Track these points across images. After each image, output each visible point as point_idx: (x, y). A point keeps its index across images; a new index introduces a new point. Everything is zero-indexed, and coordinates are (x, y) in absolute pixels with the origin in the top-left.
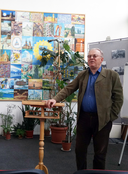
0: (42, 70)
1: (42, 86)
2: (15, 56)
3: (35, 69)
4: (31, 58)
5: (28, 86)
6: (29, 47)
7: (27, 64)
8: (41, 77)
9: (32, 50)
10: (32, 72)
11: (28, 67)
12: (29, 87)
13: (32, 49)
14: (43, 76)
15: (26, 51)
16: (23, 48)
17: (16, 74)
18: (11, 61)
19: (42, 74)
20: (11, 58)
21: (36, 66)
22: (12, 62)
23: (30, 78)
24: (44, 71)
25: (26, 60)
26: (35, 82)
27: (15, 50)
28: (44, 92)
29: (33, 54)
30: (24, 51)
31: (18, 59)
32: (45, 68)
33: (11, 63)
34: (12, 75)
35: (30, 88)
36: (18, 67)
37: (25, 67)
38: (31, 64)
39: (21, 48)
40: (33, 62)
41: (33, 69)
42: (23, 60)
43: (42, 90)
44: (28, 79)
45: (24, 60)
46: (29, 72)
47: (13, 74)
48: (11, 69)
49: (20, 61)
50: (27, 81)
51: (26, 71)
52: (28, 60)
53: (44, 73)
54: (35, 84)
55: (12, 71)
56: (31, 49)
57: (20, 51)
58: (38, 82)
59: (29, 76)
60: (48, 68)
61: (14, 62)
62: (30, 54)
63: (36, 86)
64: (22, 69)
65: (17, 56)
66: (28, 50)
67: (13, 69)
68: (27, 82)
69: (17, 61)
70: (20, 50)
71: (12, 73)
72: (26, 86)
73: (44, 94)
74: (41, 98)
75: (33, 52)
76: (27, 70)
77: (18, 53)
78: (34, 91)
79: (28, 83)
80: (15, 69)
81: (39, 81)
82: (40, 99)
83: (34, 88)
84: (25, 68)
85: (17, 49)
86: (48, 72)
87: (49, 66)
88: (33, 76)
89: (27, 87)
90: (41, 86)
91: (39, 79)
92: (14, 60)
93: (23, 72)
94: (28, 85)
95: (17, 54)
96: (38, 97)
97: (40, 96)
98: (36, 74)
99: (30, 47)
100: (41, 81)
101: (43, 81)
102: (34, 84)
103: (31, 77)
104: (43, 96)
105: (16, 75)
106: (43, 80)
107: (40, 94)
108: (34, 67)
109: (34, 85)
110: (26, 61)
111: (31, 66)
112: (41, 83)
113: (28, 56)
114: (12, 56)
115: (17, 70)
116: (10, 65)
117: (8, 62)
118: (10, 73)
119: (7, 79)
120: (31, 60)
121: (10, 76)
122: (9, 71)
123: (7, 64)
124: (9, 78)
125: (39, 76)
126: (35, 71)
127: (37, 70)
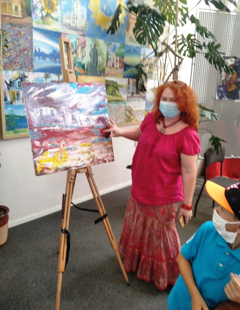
0: (106, 54)
3: (92, 49)
4: (82, 17)
7: (74, 32)
8: (102, 73)
11: (76, 43)
14: (107, 68)
18: (33, 16)
19: (105, 65)
20: (34, 9)
21: (93, 41)
22: (36, 21)
23: (81, 74)
24: (109, 57)
25: (72, 20)
29: (89, 7)
31: (53, 15)
32: (110, 49)
33: (35, 25)
36: (53, 40)
38: (84, 35)
40: (87, 30)
41: (88, 50)
42: (65, 20)
45: (67, 21)
46: (80, 56)
48: (35, 44)
49: (57, 20)
52: (76, 21)
53: (109, 62)
55: (37, 50)
59: (78, 66)
60: (117, 50)
61: (41, 21)
62: (82, 5)
65: (50, 4)
67: (41, 42)
69: (50, 19)
76: (76, 51)
80: (45, 44)
86: (115, 61)
87: (118, 45)
88: (87, 70)
91: (99, 75)
92: (43, 16)
98: (93, 62)
100: (102, 80)
101: (106, 81)
103: (82, 71)
105: (49, 63)
106: (106, 78)
108: (91, 43)
110: (73, 24)
111: (83, 41)
113: (76, 10)
114: (35, 2)
115: (51, 47)
116: (30, 31)
117: (26, 20)
118: (31, 55)
119: (24, 75)
120: (84, 24)
121: (32, 66)
122: (28, 48)
123: (24, 27)
124: (30, 71)
125: (98, 68)
126: (91, 56)
127: (95, 53)
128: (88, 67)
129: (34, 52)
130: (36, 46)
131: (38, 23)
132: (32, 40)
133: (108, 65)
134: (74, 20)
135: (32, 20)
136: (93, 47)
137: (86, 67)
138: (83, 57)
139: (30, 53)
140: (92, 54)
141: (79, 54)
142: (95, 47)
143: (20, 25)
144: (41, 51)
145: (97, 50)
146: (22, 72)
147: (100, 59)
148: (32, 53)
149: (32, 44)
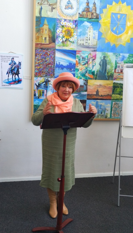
0: (114, 63)
1: (111, 93)
2: (65, 31)
3: (102, 60)
4: (94, 38)
5: (86, 93)
6: (92, 14)
7: (87, 50)
8: (111, 77)
9: (98, 22)
10: (94, 67)
11: (88, 56)
12: (88, 95)
13: (98, 18)
14: (115, 74)
15: (86, 24)
16: (81, 16)
17: (65, 69)
18: (56, 42)
19: (113, 71)
20: (57, 37)
21: (103, 54)
22: (58, 45)
23: (91, 79)
24: (118, 65)
25: (85, 41)
26: (100, 85)
27: (65, 20)
28: (115, 104)
29: (100, 30)
30: (82, 22)
31: (71, 40)
32: (119, 59)
33: (57, 48)
34: (58, 72)
35: (90, 97)
36: (70, 56)
37: (83, 56)
38: (94, 51)
39: (78, 16)
40: (98, 46)
41: (98, 61)
42: (80, 42)
43: (111, 101)
44: (86, 81)
45: (82, 42)
46: (91, 66)
47: (61, 71)
48: (56, 60)
49: (73, 42)
50: (86, 84)
51: (85, 64)
52: (88, 42)
53: (117, 69)
54: (100, 89)
55: (58, 63)
56: (96, 20)
57: (76, 21)
58: (105, 87)
59: (89, 73)
60: (125, 59)
61: (62, 44)
62: (94, 30)
63: (100, 94)
64: (77, 60)
65: (69, 33)
66: (90, 20)
67: (61, 58)
68: (85, 86)
69: (69, 43)
70: (75, 19)
71: (57, 69)
72: (82, 93)
73: (113, 109)
74: (109, 116)
75: (100, 26)
76: (87, 63)
77: (71, 25)
78: (97, 102)
79: (87, 88)
80: (64, 59)
81: (107, 84)
82: (106, 117)
83: (97, 97)
84: (83, 58)
85: (68, 18)
87: (127, 55)
88: (96, 75)
89: (84, 95)
90: (109, 94)
91: (107, 79)
92: (63, 41)
93: (79, 67)
94: (86, 91)
95: (69, 28)
96: (103, 114)
97: (106, 112)
98: (102, 69)
99: (95, 14)
100: (110, 83)
101: (114, 83)
102: (98, 90)
103: (92, 77)
104: (113, 112)
106: (114, 81)
107: (107, 108)
108: (101, 56)
109: (97, 92)
110: (86, 44)
111: (94, 55)
112: (109, 88)
113: (89, 34)
114: (58, 33)
115: (68, 61)
116: (54, 52)
117: (52, 45)
118: (54, 67)
119: (48, 80)
120: (96, 42)
121: (54, 74)
122: (52, 63)
123: (50, 50)
124: (52, 77)
125: (107, 74)
126: (100, 65)
127: (104, 63)
128: (97, 74)
129: (55, 65)
130: (57, 61)
131: (60, 46)
132: (55, 57)
133: (117, 71)
134: (87, 41)
135: (55, 44)
136: (103, 59)
137: (95, 74)
138: (93, 66)
139: (52, 66)
140: (101, 63)
141: (90, 64)
142: (104, 59)
143: (47, 49)
144: (60, 64)
145: (106, 61)
146: (47, 78)
147: (109, 67)
148: (54, 65)
149: (54, 60)
